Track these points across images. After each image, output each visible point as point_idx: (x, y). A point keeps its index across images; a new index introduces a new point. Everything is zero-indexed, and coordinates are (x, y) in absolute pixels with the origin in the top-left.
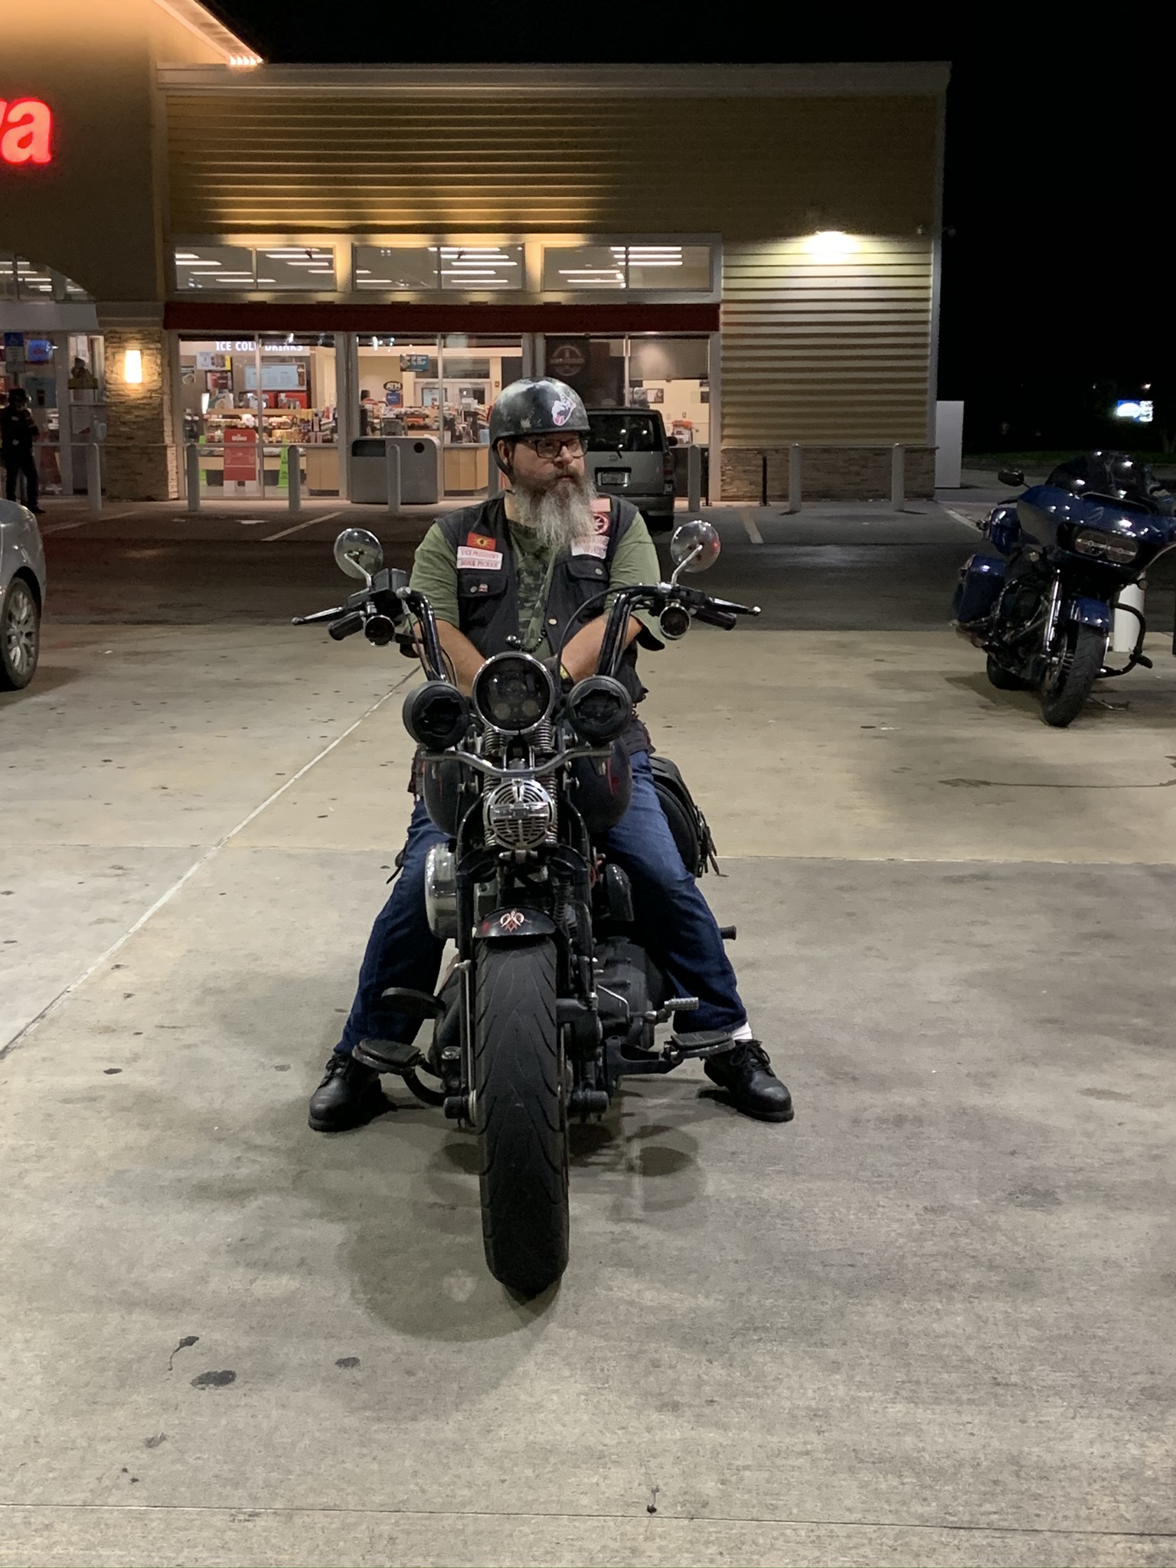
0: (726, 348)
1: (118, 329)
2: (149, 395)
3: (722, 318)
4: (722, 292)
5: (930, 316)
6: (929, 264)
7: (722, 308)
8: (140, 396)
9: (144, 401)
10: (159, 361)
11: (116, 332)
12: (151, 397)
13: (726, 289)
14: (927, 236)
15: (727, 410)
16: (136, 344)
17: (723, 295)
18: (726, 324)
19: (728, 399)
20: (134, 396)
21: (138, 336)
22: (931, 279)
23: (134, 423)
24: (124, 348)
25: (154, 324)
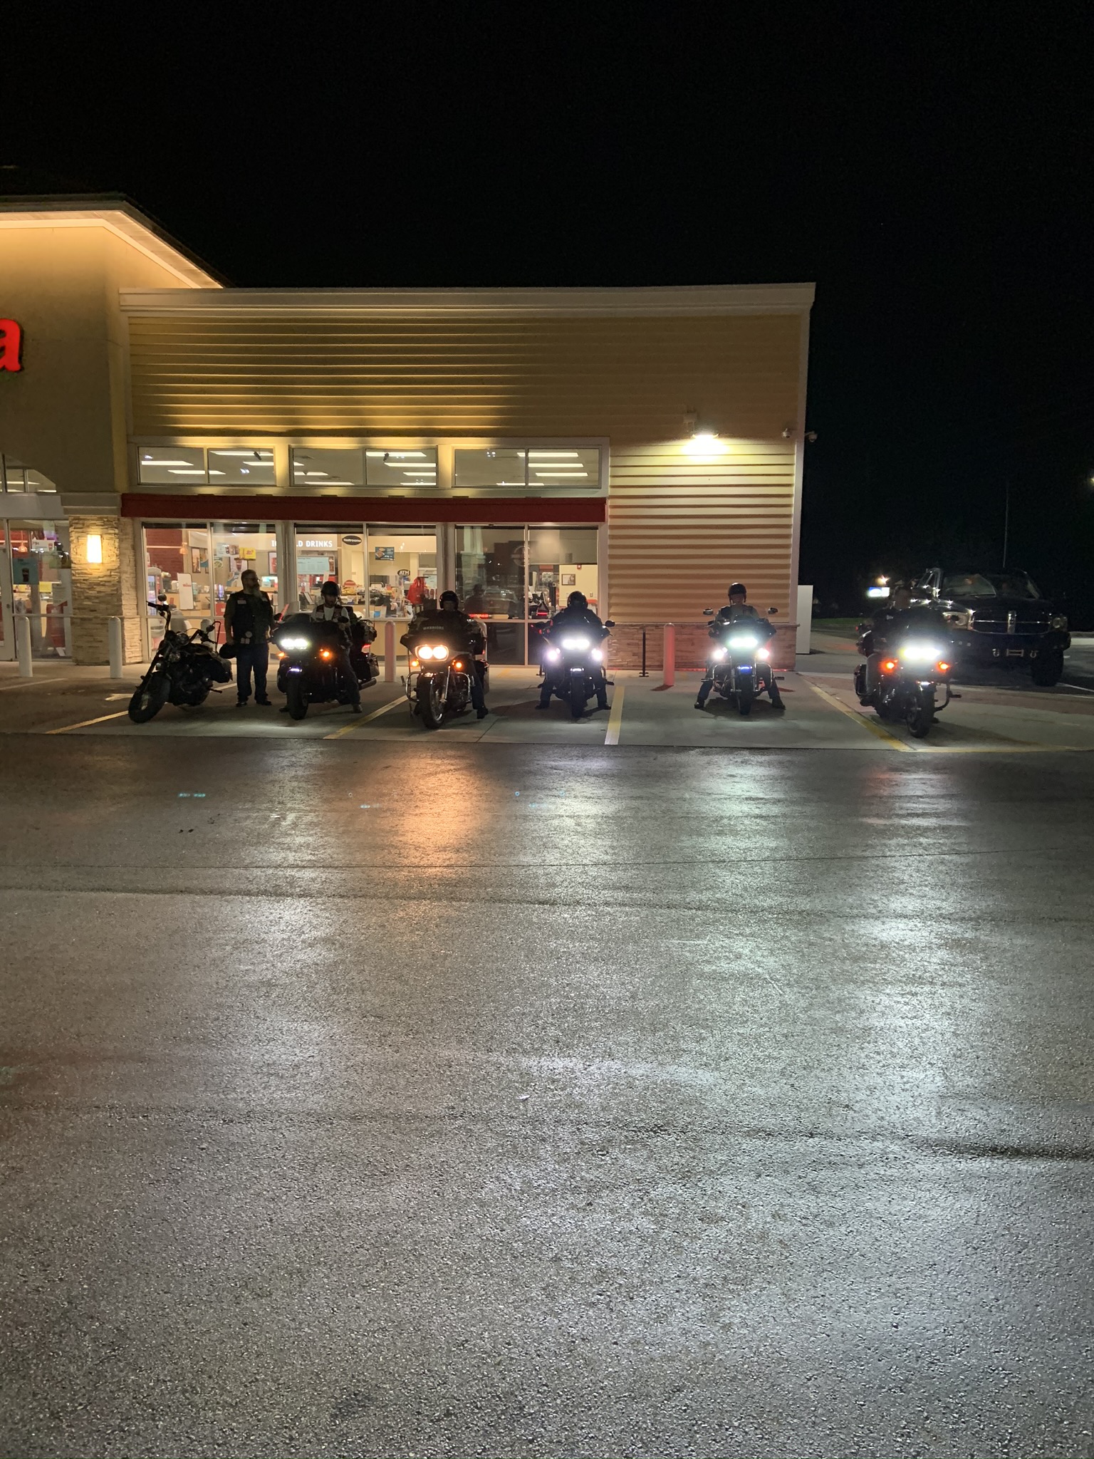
0: (613, 537)
1: (82, 516)
2: (108, 573)
3: (609, 512)
4: (609, 489)
5: (792, 510)
6: (792, 465)
7: (609, 502)
8: (101, 574)
9: (105, 579)
10: (117, 544)
11: (79, 519)
12: (110, 576)
13: (613, 487)
14: (789, 441)
15: (613, 591)
16: (98, 530)
17: (610, 492)
18: (613, 517)
19: (615, 581)
20: (96, 574)
21: (98, 523)
22: (794, 477)
23: (97, 598)
24: (87, 533)
25: (112, 512)
